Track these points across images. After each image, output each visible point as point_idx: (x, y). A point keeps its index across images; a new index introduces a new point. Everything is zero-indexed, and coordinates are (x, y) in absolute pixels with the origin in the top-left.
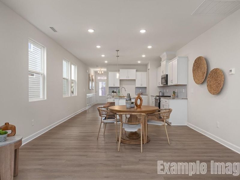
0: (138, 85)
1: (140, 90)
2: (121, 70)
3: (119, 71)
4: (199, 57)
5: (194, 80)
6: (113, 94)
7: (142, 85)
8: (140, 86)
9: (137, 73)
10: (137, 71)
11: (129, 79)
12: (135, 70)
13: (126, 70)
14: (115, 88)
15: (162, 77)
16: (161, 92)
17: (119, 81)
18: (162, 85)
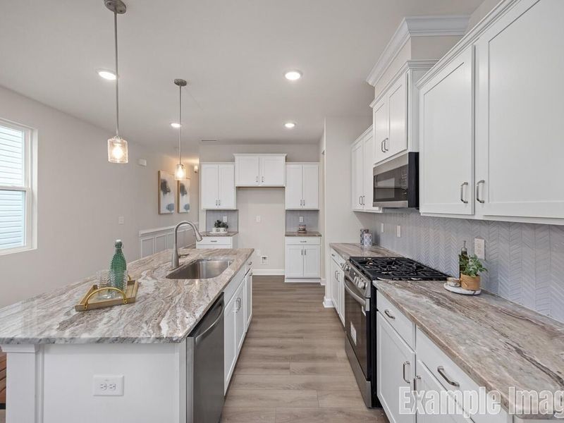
0: (292, 202)
1: (301, 219)
2: (238, 157)
3: (233, 160)
6: (215, 230)
7: (303, 203)
8: (298, 207)
9: (288, 166)
10: (287, 160)
12: (282, 158)
13: (254, 158)
14: (226, 214)
15: (376, 174)
16: (367, 231)
17: (233, 192)
18: (376, 210)
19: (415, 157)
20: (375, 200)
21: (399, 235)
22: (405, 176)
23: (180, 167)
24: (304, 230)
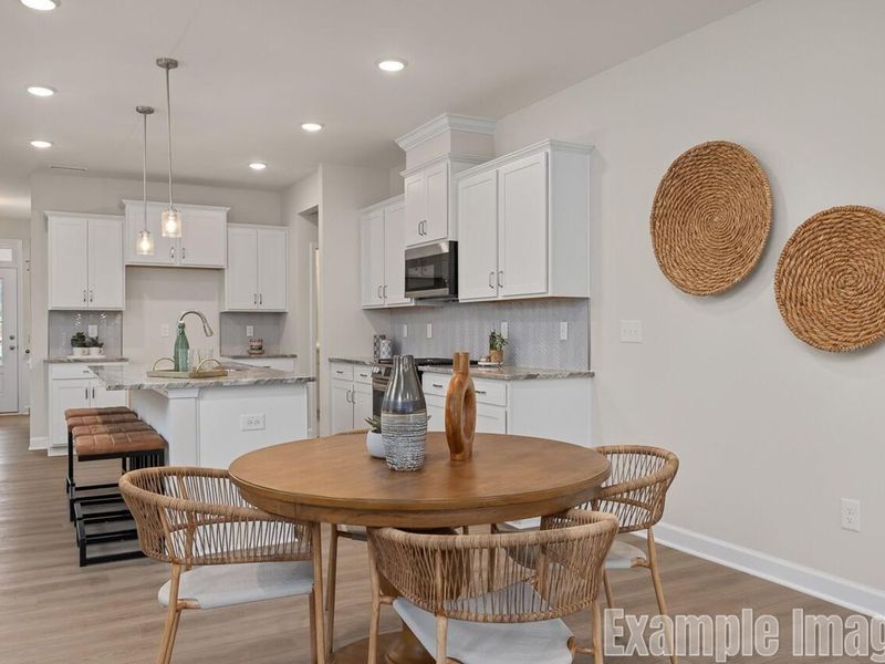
1: (250, 330)
4: (706, 148)
5: (666, 274)
6: (78, 352)
7: (259, 298)
8: (248, 306)
9: (232, 231)
10: (230, 219)
11: (185, 263)
12: (220, 215)
15: (410, 258)
16: (383, 337)
17: (121, 275)
18: (409, 302)
19: (454, 246)
20: (407, 290)
21: (430, 336)
22: (446, 264)
23: (145, 235)
24: (260, 348)
